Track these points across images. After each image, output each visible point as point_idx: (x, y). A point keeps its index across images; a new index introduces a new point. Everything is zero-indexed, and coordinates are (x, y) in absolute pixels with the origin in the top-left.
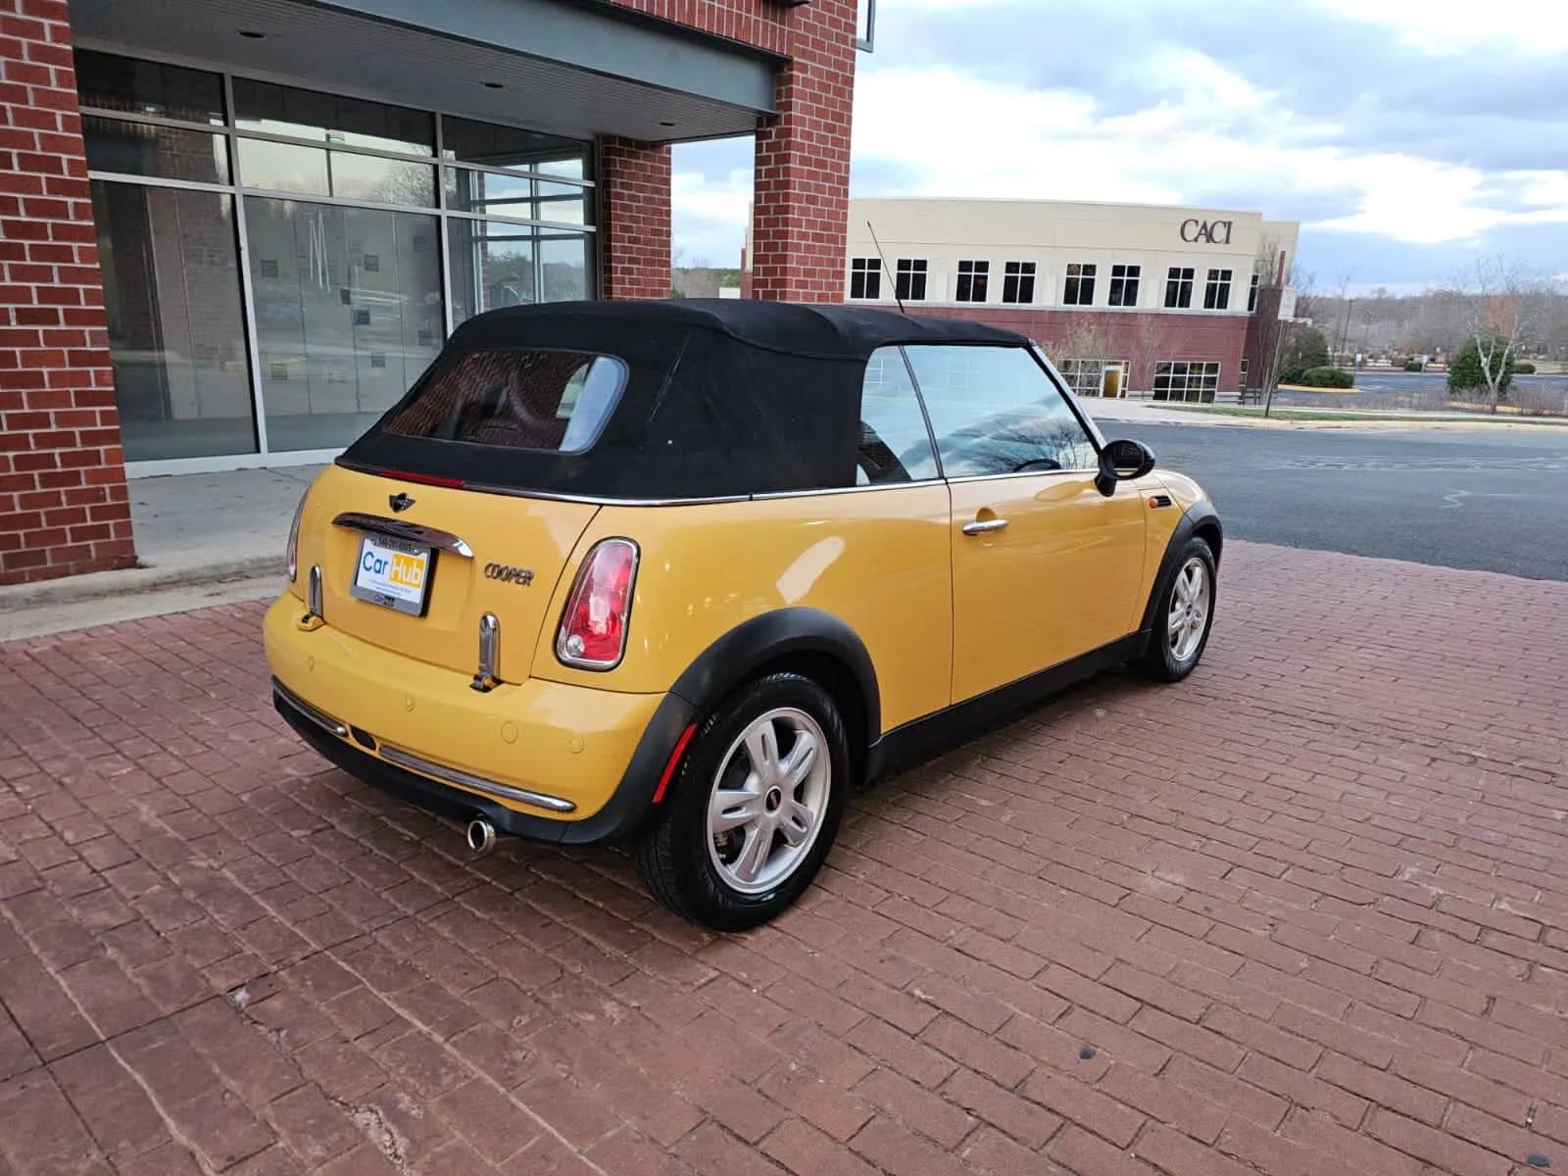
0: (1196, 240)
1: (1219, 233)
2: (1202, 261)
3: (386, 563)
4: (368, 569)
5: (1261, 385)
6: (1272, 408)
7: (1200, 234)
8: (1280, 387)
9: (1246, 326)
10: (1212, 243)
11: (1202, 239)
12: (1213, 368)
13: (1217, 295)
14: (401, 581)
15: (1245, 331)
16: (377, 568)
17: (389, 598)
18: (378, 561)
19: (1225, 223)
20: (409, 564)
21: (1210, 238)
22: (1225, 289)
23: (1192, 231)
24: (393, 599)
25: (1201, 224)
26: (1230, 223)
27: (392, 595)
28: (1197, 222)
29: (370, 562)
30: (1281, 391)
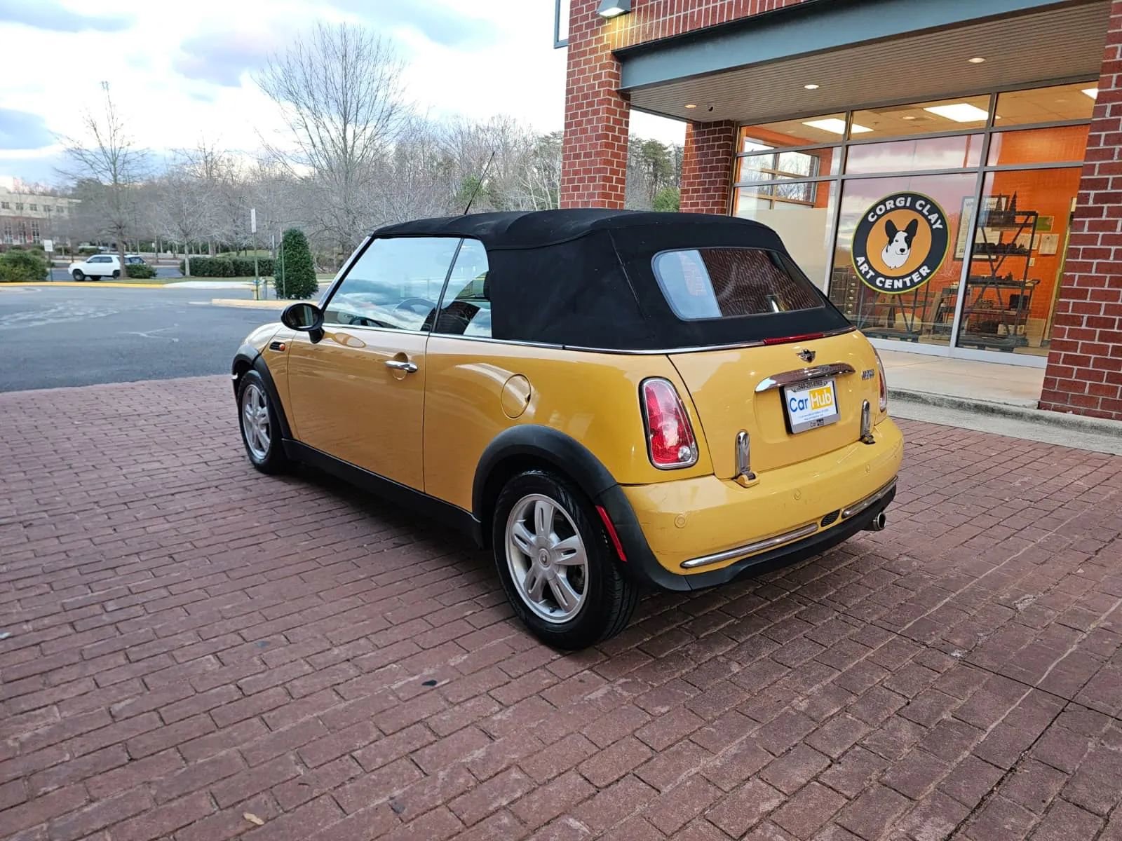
3: (806, 400)
4: (794, 411)
14: (820, 406)
16: (801, 406)
17: (819, 420)
18: (800, 401)
20: (821, 393)
24: (822, 420)
27: (820, 417)
29: (794, 405)
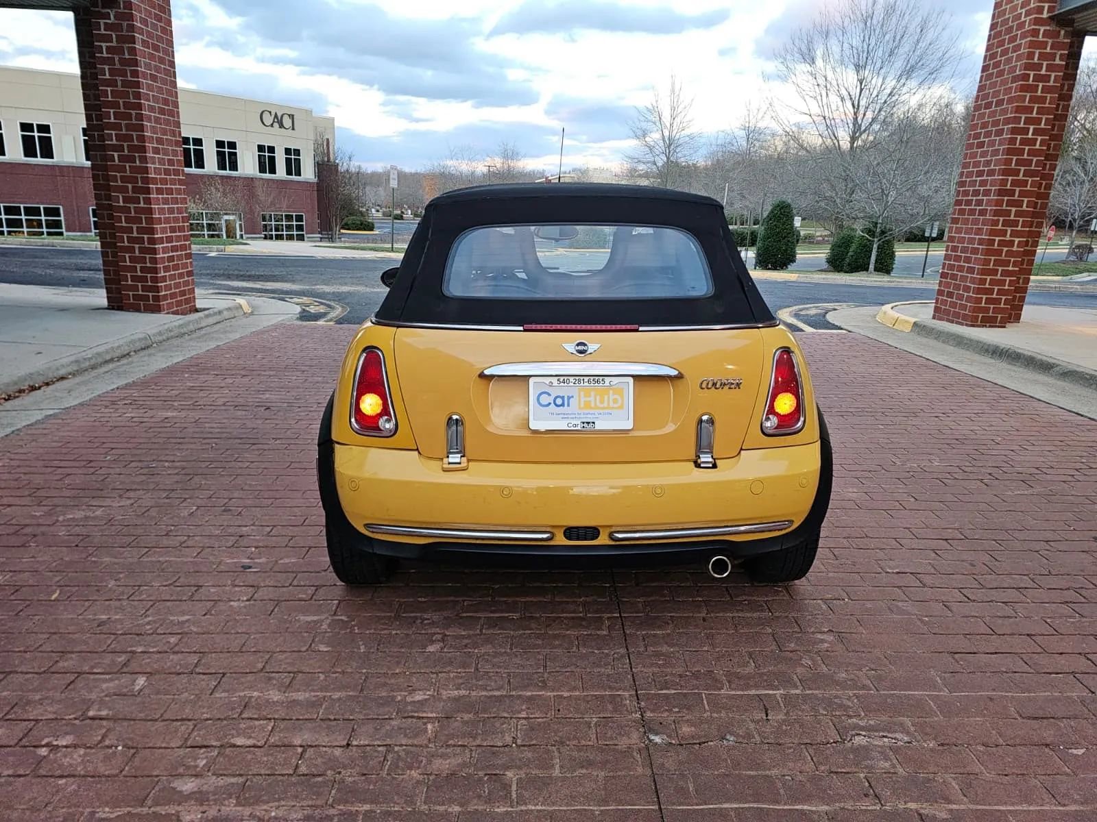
0: (272, 125)
1: (287, 122)
2: (280, 141)
5: (331, 230)
6: (395, 246)
7: (274, 122)
8: (343, 231)
9: (316, 189)
10: (283, 129)
11: (276, 125)
12: (299, 218)
13: (293, 166)
15: (316, 192)
17: (587, 422)
19: (289, 115)
21: (281, 126)
22: (298, 162)
23: (268, 119)
25: (273, 114)
26: (293, 116)
28: (270, 112)
30: (343, 234)
